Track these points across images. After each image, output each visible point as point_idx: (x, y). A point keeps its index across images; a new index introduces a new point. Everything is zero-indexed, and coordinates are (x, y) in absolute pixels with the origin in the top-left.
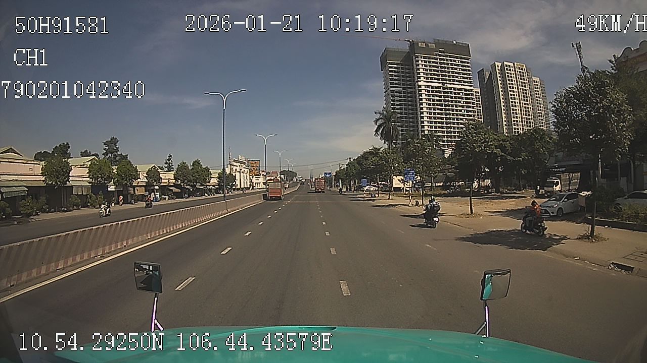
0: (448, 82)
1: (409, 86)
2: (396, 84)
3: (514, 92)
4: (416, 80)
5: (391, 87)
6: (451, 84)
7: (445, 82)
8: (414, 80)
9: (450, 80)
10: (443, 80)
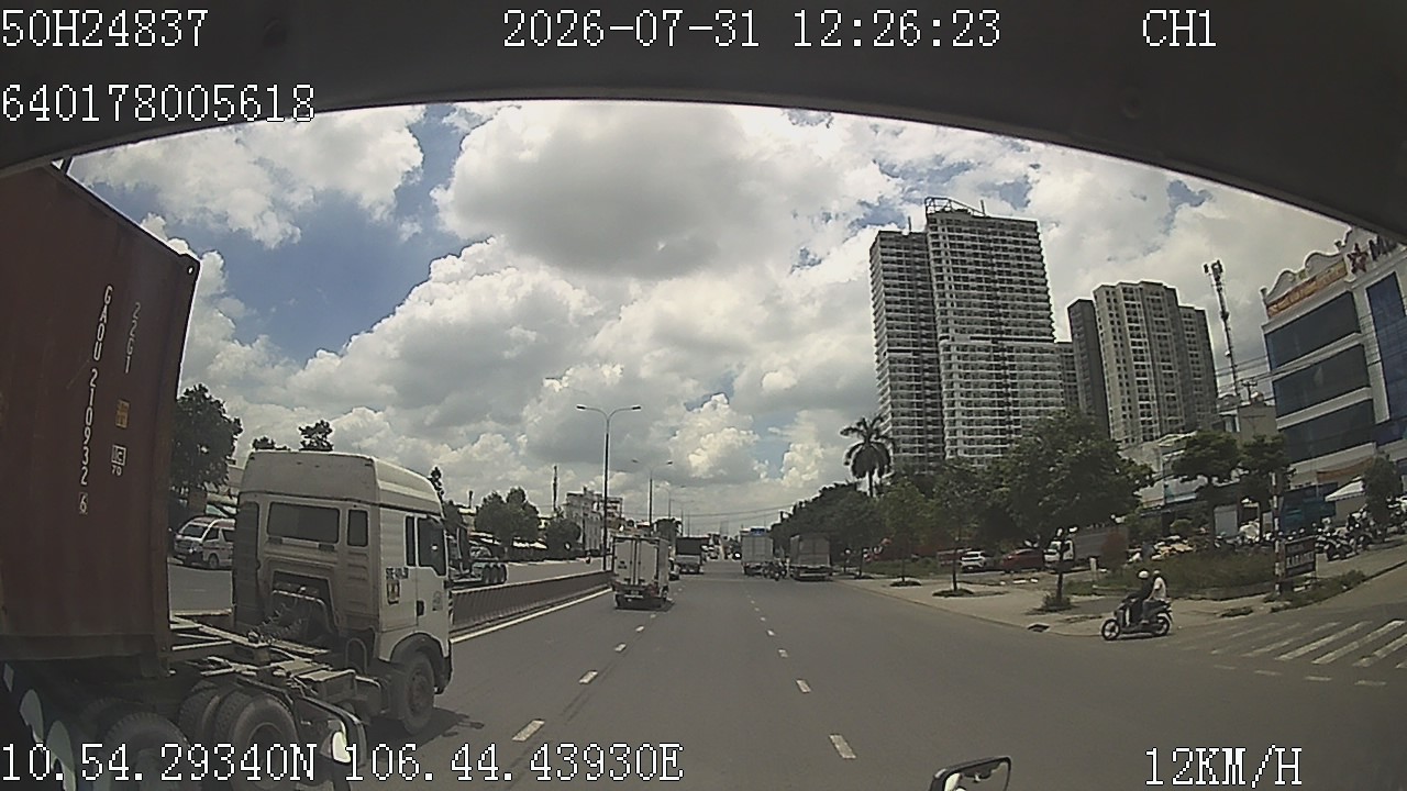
0: (1004, 336)
1: (925, 348)
2: (899, 345)
3: (1140, 344)
4: (940, 335)
5: (889, 351)
6: (1010, 340)
7: (998, 336)
8: (936, 335)
9: (1008, 332)
10: (993, 332)
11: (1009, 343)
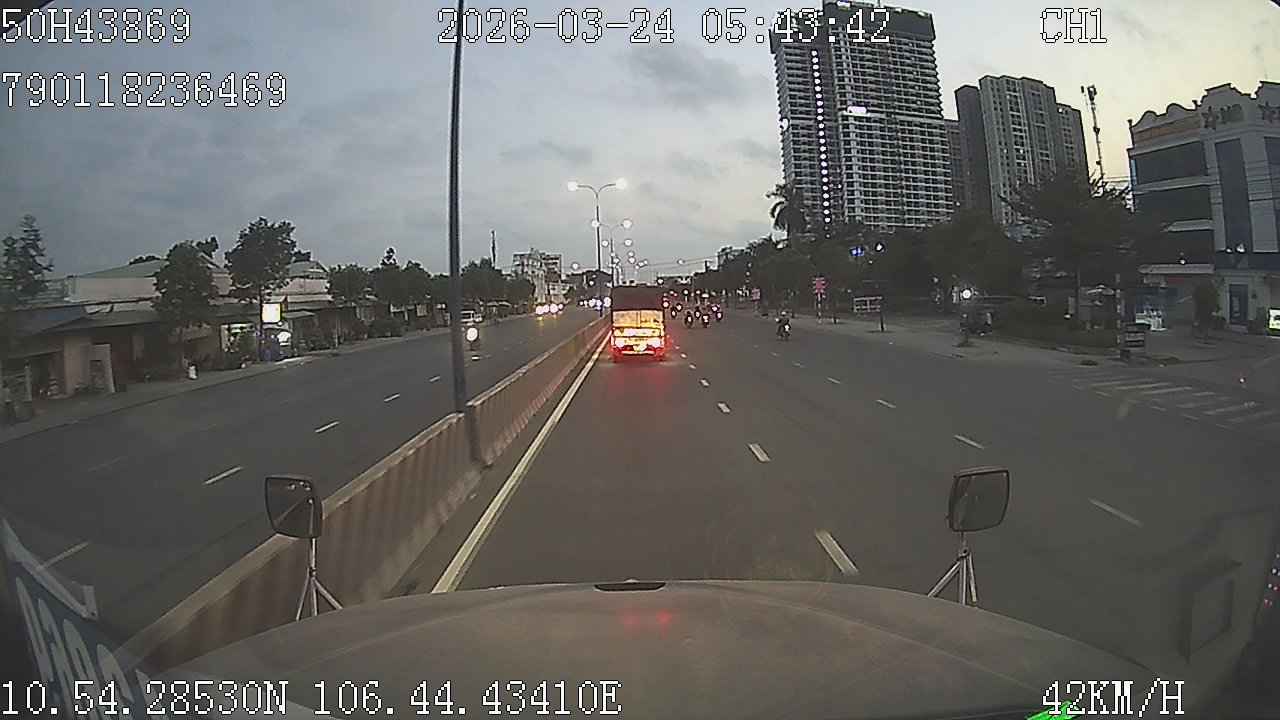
0: (897, 111)
2: (801, 113)
4: (839, 106)
5: (792, 118)
6: (902, 114)
7: (892, 110)
8: (835, 106)
9: (900, 108)
10: (887, 106)
11: (902, 118)
